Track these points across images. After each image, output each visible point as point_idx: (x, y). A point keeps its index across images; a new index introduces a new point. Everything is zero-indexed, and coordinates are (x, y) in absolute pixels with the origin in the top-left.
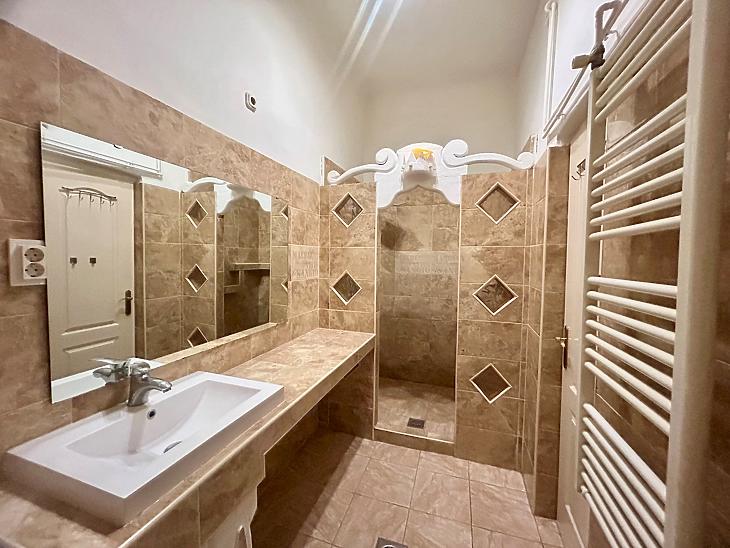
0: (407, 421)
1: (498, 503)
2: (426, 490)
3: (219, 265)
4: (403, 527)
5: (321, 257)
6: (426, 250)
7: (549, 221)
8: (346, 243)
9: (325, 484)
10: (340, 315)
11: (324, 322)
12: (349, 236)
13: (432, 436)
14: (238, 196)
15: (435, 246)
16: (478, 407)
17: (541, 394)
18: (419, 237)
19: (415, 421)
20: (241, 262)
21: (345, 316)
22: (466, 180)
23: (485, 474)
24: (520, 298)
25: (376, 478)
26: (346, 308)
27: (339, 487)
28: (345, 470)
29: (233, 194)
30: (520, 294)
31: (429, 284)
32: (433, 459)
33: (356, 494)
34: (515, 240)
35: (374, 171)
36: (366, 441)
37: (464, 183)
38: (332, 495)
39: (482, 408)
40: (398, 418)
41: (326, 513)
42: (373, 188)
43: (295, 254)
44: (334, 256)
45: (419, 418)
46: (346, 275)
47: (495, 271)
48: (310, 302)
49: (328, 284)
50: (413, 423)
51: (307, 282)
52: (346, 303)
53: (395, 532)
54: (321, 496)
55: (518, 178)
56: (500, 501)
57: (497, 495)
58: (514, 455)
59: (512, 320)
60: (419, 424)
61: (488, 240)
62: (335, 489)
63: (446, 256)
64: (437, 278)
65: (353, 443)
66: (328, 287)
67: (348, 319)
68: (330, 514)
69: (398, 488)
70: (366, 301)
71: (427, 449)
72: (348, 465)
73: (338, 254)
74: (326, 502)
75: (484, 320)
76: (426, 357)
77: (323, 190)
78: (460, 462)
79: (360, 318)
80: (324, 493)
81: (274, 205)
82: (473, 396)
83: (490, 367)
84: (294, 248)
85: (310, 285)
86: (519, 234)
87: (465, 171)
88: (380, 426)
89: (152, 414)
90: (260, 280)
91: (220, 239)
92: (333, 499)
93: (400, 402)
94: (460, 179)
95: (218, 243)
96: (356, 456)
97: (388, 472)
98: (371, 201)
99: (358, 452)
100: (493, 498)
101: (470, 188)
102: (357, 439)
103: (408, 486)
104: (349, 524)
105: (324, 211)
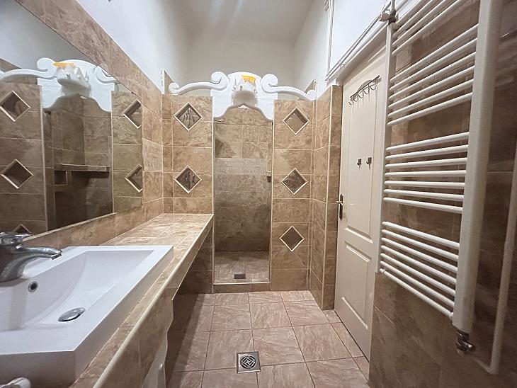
0: (233, 276)
1: (302, 310)
2: (259, 315)
3: (47, 161)
4: (251, 341)
5: (165, 154)
6: (237, 157)
7: (332, 131)
8: (187, 143)
9: (185, 332)
10: (183, 202)
11: (169, 208)
12: (190, 138)
13: (255, 281)
14: (71, 94)
15: (244, 155)
16: (285, 256)
17: (327, 237)
18: (233, 148)
19: (238, 275)
20: (67, 163)
21: (188, 202)
22: (277, 103)
23: (291, 296)
24: (309, 183)
25: (223, 317)
26: (189, 195)
27: (197, 331)
28: (197, 319)
29: (63, 91)
30: (309, 181)
31: (240, 182)
32: (258, 296)
33: (211, 332)
34: (307, 146)
35: (210, 88)
36: (207, 296)
37: (276, 104)
38: (193, 338)
39: (287, 256)
40: (226, 276)
41: (192, 351)
42: (209, 101)
43: (146, 147)
44: (177, 154)
45: (240, 273)
46: (188, 169)
47: (295, 165)
48: (158, 191)
49: (171, 177)
50: (237, 277)
51: (155, 173)
52: (188, 192)
53: (247, 346)
54: (184, 341)
55: (308, 106)
56: (303, 308)
57: (301, 306)
58: (305, 281)
59: (304, 197)
60: (243, 277)
61: (290, 146)
62: (194, 332)
63: (251, 162)
64: (245, 177)
65: (198, 299)
66: (172, 180)
67: (191, 205)
68: (195, 351)
69: (240, 319)
70: (205, 190)
71: (252, 291)
72: (199, 314)
73: (180, 153)
74: (190, 344)
75: (288, 198)
76: (238, 233)
77: (164, 98)
78: (275, 293)
79: (201, 203)
80: (186, 338)
81: (114, 106)
82: (281, 249)
83: (292, 228)
84: (145, 142)
85: (157, 177)
86: (309, 142)
87: (276, 97)
88: (217, 282)
89: (34, 287)
90: (88, 182)
91: (48, 135)
92: (194, 340)
93: (225, 266)
94: (273, 102)
95: (46, 139)
96: (203, 307)
97: (230, 311)
98: (209, 111)
99: (204, 304)
100: (299, 308)
101: (280, 109)
102: (200, 295)
103: (246, 316)
104: (213, 352)
105: (167, 115)
